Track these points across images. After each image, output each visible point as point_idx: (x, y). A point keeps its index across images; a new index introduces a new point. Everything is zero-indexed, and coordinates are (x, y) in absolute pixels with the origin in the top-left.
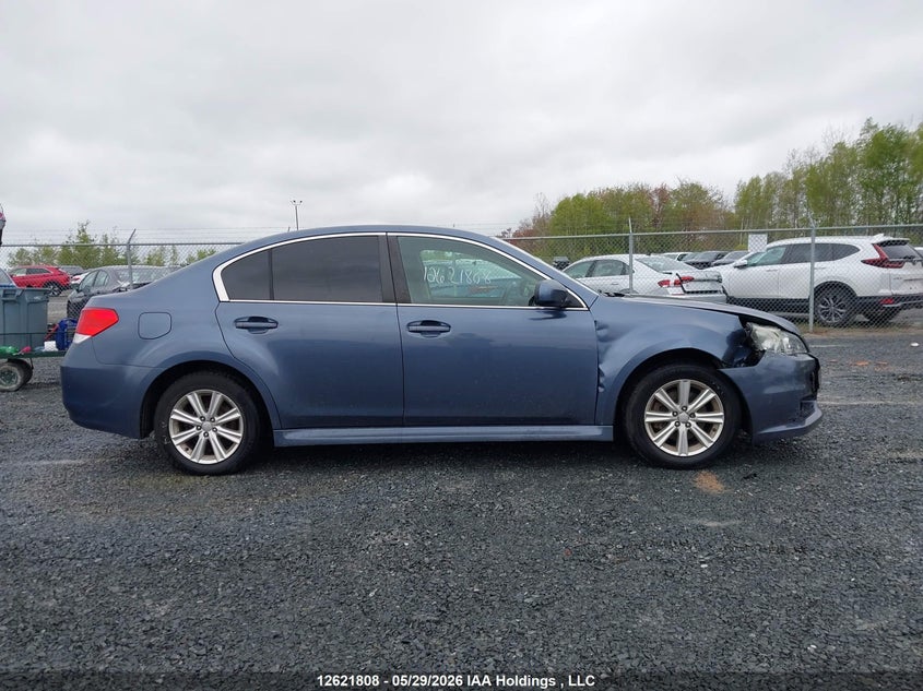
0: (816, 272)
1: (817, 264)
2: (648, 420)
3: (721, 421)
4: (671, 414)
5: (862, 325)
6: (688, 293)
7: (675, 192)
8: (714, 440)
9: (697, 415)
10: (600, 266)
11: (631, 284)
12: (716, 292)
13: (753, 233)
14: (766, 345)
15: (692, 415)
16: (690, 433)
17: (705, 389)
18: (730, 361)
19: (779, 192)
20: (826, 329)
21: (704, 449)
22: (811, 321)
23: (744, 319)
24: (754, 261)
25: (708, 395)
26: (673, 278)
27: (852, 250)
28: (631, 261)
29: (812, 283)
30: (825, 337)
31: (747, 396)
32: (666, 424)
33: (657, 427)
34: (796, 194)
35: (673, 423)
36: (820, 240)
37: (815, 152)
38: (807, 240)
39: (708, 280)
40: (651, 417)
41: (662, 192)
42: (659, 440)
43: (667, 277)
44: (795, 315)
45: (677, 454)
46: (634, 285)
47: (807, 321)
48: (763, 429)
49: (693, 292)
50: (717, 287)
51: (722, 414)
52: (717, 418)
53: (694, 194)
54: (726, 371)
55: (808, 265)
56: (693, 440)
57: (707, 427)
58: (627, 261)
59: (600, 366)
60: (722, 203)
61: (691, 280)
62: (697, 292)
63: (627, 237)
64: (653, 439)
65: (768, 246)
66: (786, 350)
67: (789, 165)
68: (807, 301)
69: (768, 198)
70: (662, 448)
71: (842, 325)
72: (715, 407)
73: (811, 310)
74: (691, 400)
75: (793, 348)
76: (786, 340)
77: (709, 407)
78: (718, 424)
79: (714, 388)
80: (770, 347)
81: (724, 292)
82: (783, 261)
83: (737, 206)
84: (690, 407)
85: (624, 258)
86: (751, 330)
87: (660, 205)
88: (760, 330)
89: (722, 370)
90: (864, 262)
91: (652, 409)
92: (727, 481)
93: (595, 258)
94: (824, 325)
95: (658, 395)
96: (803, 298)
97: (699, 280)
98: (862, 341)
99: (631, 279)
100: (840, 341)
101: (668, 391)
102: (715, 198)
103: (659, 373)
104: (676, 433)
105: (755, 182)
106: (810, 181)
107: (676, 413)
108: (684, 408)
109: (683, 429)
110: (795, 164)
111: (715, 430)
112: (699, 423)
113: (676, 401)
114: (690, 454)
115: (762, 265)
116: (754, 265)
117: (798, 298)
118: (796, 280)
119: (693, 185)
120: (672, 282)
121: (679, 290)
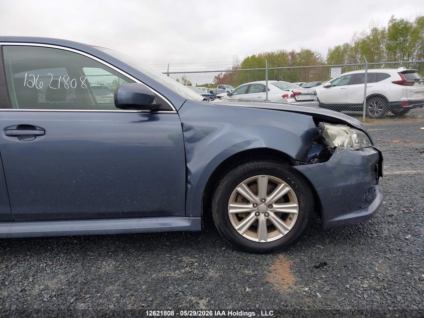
0: (368, 89)
1: (368, 85)
2: (231, 211)
3: (296, 211)
4: (251, 206)
5: (391, 117)
6: (298, 101)
7: (299, 54)
8: (290, 228)
9: (274, 206)
10: (252, 87)
11: (267, 97)
12: (313, 100)
13: (334, 67)
14: (337, 143)
15: (270, 206)
16: (268, 221)
17: (281, 184)
18: (304, 158)
19: (348, 53)
20: (372, 120)
21: (281, 236)
22: (364, 115)
23: (318, 118)
24: (334, 84)
25: (283, 189)
26: (290, 93)
27: (387, 76)
28: (267, 83)
29: (365, 94)
30: (371, 124)
31: (319, 189)
32: (248, 214)
33: (240, 217)
34: (356, 54)
35: (253, 214)
36: (370, 71)
37: (365, 33)
38: (363, 71)
39: (309, 94)
40: (234, 208)
41: (292, 54)
42: (241, 228)
43: (286, 93)
44: (356, 112)
45: (257, 240)
46: (269, 97)
47: (362, 115)
48: (333, 218)
49: (300, 101)
50: (314, 98)
51: (296, 205)
52: (292, 208)
53: (308, 55)
54: (300, 168)
55: (363, 85)
56: (271, 227)
57: (284, 216)
58: (265, 84)
59: (188, 165)
60: (321, 59)
61: (300, 94)
62: (303, 101)
63: (264, 70)
64: (237, 228)
65: (343, 75)
66: (355, 145)
67: (353, 39)
68: (362, 104)
69: (343, 56)
70: (245, 235)
71: (381, 117)
72: (290, 198)
73: (364, 110)
74: (269, 193)
75: (361, 142)
76: (355, 136)
77: (285, 199)
78: (294, 214)
79: (289, 183)
80: (340, 143)
81: (318, 100)
82: (349, 84)
83: (328, 61)
84: (269, 199)
85: (264, 82)
86: (323, 129)
87: (292, 60)
88: (331, 129)
89: (295, 167)
90: (394, 82)
91: (236, 201)
92: (299, 271)
93: (249, 83)
94: (371, 118)
95: (239, 189)
96: (360, 103)
97: (304, 94)
98: (392, 126)
99: (267, 94)
100: (381, 127)
101: (249, 185)
102: (318, 57)
103: (240, 169)
104: (257, 221)
105: (337, 49)
106: (362, 48)
107: (256, 205)
108: (263, 200)
109: (262, 218)
110: (356, 39)
111: (291, 219)
112: (276, 213)
113: (256, 194)
114: (269, 240)
115: (339, 85)
116: (335, 86)
117: (358, 103)
118: (356, 94)
119: (307, 50)
120: (289, 95)
121: (293, 100)
